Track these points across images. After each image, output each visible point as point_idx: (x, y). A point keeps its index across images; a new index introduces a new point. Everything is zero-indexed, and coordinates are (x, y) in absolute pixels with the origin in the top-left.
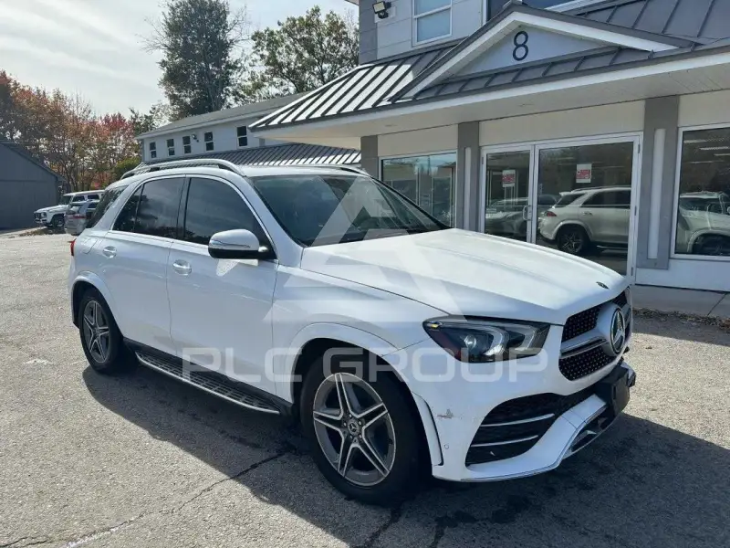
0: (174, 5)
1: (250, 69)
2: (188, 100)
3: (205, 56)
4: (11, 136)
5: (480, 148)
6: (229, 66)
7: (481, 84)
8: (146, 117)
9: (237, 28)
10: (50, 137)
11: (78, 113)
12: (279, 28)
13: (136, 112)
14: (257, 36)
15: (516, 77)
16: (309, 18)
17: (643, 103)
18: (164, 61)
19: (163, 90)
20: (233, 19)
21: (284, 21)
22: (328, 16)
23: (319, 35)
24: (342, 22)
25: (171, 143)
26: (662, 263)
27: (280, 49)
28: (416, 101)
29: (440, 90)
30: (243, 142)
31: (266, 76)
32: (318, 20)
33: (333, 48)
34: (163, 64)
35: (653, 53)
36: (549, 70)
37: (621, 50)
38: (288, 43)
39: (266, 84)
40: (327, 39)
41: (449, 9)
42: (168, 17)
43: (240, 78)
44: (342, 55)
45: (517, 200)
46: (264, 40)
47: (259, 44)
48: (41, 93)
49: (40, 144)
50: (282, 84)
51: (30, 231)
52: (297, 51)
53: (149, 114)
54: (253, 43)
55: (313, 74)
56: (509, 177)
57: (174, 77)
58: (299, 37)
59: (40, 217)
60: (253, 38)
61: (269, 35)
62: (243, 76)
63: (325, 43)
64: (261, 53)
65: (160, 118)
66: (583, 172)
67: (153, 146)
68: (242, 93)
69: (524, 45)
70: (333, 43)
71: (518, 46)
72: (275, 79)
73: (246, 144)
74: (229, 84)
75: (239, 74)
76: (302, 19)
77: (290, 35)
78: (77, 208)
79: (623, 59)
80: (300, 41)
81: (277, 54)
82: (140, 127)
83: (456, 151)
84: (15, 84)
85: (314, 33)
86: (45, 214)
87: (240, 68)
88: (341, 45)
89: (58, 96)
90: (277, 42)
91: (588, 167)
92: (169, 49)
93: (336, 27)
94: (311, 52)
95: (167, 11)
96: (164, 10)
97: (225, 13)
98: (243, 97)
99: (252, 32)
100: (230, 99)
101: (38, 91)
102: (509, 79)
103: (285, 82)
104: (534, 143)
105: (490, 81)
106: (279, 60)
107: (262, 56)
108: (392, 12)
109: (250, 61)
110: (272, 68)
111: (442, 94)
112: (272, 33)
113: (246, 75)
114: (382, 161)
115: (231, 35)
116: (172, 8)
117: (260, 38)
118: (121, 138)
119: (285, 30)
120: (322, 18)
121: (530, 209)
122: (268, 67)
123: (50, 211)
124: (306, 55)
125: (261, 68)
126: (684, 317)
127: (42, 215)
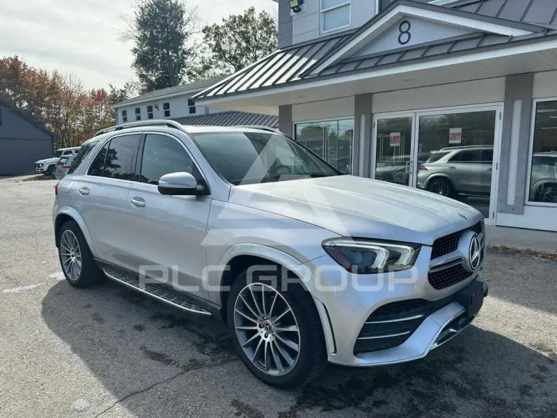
0: (143, 6)
1: (201, 55)
2: (153, 78)
3: (166, 45)
4: (20, 105)
5: (372, 114)
6: (184, 52)
7: (372, 63)
8: (122, 91)
9: (191, 23)
10: (49, 107)
11: (71, 87)
12: (223, 24)
13: (114, 87)
14: (206, 30)
15: (401, 57)
16: (246, 16)
17: (504, 79)
18: (135, 49)
19: (135, 70)
20: (188, 16)
21: (227, 18)
22: (261, 14)
23: (254, 28)
24: (272, 19)
25: (138, 111)
26: (518, 209)
27: (224, 40)
28: (320, 77)
29: (340, 68)
30: (193, 110)
31: (213, 60)
32: (253, 18)
33: (264, 39)
34: (135, 51)
35: (512, 37)
36: (426, 52)
37: (486, 35)
38: (230, 35)
39: (213, 66)
40: (260, 32)
41: (349, 4)
42: (139, 15)
43: (193, 62)
44: (271, 44)
45: (404, 157)
46: (212, 33)
47: (207, 36)
48: (43, 73)
49: (42, 111)
50: (225, 66)
51: (30, 176)
52: (236, 41)
53: (123, 89)
54: (204, 35)
55: (248, 58)
56: (395, 138)
57: (143, 61)
58: (238, 30)
59: (39, 167)
60: (204, 31)
61: (215, 29)
62: (195, 60)
63: (258, 35)
64: (209, 42)
65: (132, 93)
66: (455, 135)
67: (124, 113)
68: (195, 73)
69: (407, 32)
70: (264, 35)
71: (402, 33)
72: (220, 62)
73: (195, 112)
74: (184, 66)
75: (192, 58)
76: (241, 17)
77: (232, 29)
78: (65, 160)
79: (487, 43)
80: (239, 33)
81: (221, 44)
82: (117, 98)
83: (353, 117)
84: (25, 65)
85: (250, 28)
86: (42, 164)
87: (193, 54)
88: (270, 37)
89: (55, 75)
90: (221, 34)
91: (459, 130)
92: (139, 39)
93: (267, 22)
94: (248, 41)
95: (138, 10)
96: (135, 10)
97: (182, 12)
98: (195, 76)
99: (202, 27)
100: (185, 78)
101: (41, 72)
102: (394, 59)
103: (227, 64)
104: (416, 111)
105: (380, 61)
106: (223, 48)
107: (210, 45)
108: (304, 7)
109: (201, 48)
110: (217, 54)
111: (340, 71)
112: (217, 28)
113: (198, 60)
114: (295, 125)
115: (186, 29)
116: (142, 8)
117: (209, 31)
118: (103, 107)
119: (228, 25)
120: (256, 16)
121: (411, 164)
122: (214, 54)
123: (47, 162)
124: (244, 44)
125: (209, 54)
126: (536, 254)
127: (41, 166)
